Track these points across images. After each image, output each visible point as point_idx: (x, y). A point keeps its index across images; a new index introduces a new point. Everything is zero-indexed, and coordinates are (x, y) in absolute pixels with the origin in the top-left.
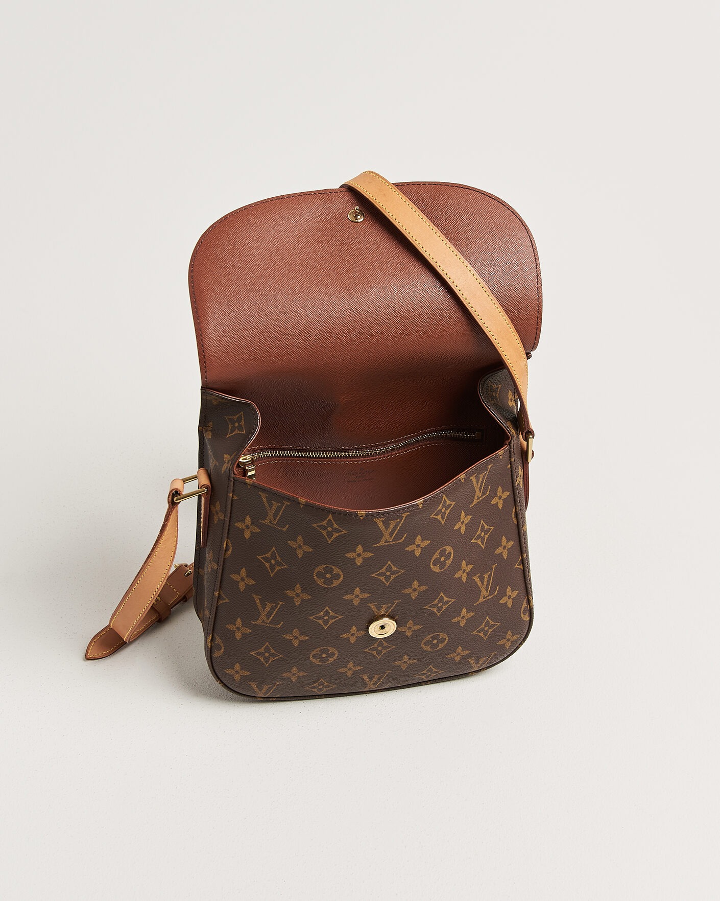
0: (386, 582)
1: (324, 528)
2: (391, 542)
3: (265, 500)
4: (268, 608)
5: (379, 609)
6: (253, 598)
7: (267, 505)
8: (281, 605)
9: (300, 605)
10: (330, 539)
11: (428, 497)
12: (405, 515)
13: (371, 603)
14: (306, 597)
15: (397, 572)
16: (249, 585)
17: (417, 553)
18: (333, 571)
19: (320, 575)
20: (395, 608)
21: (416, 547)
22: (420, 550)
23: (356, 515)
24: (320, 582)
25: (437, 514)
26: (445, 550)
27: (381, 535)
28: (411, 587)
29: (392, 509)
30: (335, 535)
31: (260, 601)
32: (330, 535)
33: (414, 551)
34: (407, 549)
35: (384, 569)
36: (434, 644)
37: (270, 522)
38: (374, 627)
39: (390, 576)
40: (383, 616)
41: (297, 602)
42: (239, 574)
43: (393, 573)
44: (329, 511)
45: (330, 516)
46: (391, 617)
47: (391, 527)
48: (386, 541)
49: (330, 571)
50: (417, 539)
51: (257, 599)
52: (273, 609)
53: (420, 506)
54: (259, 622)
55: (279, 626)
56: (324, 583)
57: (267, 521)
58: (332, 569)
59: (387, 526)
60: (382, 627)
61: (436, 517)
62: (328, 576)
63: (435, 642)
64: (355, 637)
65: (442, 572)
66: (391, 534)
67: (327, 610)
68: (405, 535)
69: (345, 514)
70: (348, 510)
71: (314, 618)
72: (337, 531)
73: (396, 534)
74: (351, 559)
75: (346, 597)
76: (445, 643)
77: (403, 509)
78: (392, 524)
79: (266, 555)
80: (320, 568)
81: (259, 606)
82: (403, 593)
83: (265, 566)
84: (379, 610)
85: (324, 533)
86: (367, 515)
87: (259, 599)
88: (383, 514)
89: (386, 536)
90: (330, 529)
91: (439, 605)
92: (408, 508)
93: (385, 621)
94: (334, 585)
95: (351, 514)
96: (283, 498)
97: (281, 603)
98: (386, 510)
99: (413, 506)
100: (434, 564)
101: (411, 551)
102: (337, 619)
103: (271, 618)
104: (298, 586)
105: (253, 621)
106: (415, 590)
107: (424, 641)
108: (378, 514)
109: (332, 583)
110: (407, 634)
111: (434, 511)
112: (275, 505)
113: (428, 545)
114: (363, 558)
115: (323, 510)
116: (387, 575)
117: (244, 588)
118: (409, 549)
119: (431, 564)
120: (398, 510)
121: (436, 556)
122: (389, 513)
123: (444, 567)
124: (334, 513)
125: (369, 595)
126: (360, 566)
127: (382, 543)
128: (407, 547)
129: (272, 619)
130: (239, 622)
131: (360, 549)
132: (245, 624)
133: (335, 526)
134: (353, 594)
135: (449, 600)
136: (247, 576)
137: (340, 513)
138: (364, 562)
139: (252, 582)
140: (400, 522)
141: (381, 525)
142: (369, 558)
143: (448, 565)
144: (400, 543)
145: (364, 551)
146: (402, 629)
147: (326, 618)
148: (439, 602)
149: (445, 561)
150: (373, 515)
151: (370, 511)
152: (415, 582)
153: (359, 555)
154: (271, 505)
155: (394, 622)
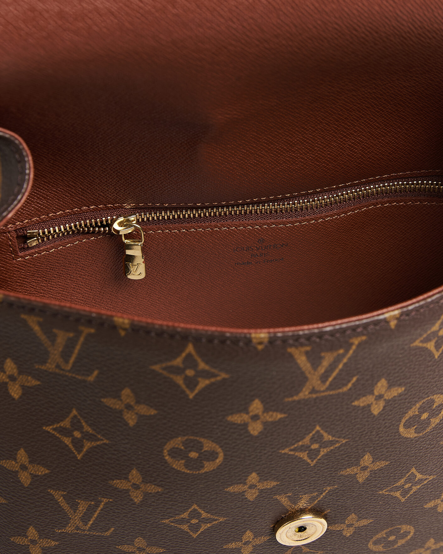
0: (309, 461)
1: (178, 371)
2: (323, 391)
3: (37, 328)
4: (83, 507)
5: (294, 500)
6: (51, 494)
7: (43, 337)
8: (106, 504)
9: (141, 502)
10: (192, 390)
11: (412, 305)
12: (356, 341)
13: (280, 494)
14: (152, 489)
15: (332, 443)
16: (38, 476)
17: (376, 410)
18: (202, 446)
19: (174, 453)
20: (325, 497)
21: (376, 399)
22: (382, 404)
23: (248, 341)
24: (178, 465)
25: (428, 340)
26: (433, 401)
27: (303, 379)
28: (357, 464)
29: (328, 327)
30: (203, 383)
31: (64, 498)
32: (191, 383)
33: (369, 406)
34: (356, 403)
35: (307, 440)
36: (389, 541)
37: (58, 366)
38: (286, 531)
39: (318, 451)
40: (303, 511)
41: (137, 496)
42: (15, 459)
43: (324, 445)
44: (185, 337)
45: (190, 348)
46: (317, 512)
47: (325, 363)
48: (313, 391)
49: (198, 447)
50: (379, 384)
51: (59, 496)
52: (90, 511)
53: (393, 324)
54: (69, 529)
55: (108, 533)
56: (187, 466)
57: (50, 366)
58: (201, 443)
59: (314, 360)
60: (302, 529)
61: (425, 345)
62: (193, 455)
63: (392, 538)
64: (250, 546)
65: (421, 437)
66: (324, 378)
67: (195, 510)
68: (355, 379)
69: (223, 340)
70: (229, 331)
71: (172, 522)
72: (206, 375)
73: (335, 378)
74: (240, 425)
75: (231, 489)
76: (409, 537)
77: (354, 329)
78: (327, 359)
79: (62, 424)
80: (177, 442)
81: (65, 506)
82: (342, 475)
83: (61, 442)
84: (295, 503)
85: (179, 380)
86: (272, 341)
87: (63, 495)
88: (309, 337)
89: (314, 381)
90: (190, 373)
91: (407, 486)
92: (365, 326)
93: (307, 519)
94: (206, 470)
95: (235, 340)
96: (78, 320)
97: (105, 500)
98: (315, 328)
99: (376, 323)
100: (407, 426)
101: (364, 407)
102: (214, 522)
103: (91, 522)
104: (134, 472)
105: (59, 529)
106: (364, 468)
107: (374, 539)
108: (297, 338)
109: (203, 467)
110: (344, 533)
111: (421, 335)
112: (62, 337)
113: (400, 395)
114: (265, 424)
115: (172, 336)
116: (311, 450)
117: (29, 482)
118: (361, 403)
119: (402, 424)
120: (343, 331)
121: (413, 411)
122: (321, 335)
123: (425, 429)
124: (197, 339)
125: (275, 483)
126: (257, 437)
127: (304, 394)
128: (357, 399)
129: (92, 524)
130: (32, 532)
131: (256, 406)
132: (43, 534)
133: (202, 365)
134: (245, 484)
135: (425, 477)
136: (30, 462)
137: (211, 339)
138: (265, 429)
139: (42, 471)
140: (343, 355)
141: (302, 360)
142: (275, 424)
143: (433, 425)
144: (344, 394)
145: (266, 410)
146: (337, 527)
147: (194, 521)
148: (406, 483)
149: (428, 419)
150: (284, 340)
151: (280, 332)
152: (366, 457)
153: (255, 418)
154: (53, 338)
155: (323, 521)
